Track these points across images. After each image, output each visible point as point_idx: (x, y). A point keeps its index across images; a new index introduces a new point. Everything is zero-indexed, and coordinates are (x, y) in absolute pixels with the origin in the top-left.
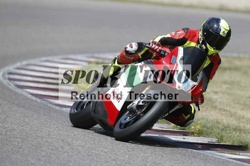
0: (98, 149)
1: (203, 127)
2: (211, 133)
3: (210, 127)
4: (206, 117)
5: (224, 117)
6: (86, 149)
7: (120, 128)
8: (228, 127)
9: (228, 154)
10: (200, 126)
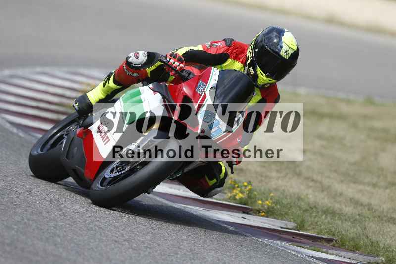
0: (104, 220)
1: (276, 203)
2: (286, 214)
3: (287, 204)
4: (283, 188)
5: (310, 191)
6: (86, 219)
7: (101, 185)
8: (315, 207)
9: (309, 249)
10: (271, 201)
